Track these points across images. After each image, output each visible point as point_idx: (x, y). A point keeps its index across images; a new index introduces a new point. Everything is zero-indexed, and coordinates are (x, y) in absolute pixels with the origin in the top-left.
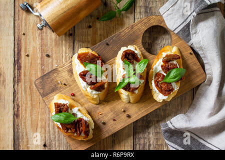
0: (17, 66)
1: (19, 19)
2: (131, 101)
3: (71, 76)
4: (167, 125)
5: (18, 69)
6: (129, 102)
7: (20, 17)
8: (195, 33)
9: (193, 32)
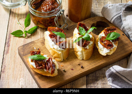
0: (7, 45)
1: (11, 22)
2: (84, 58)
3: (43, 45)
4: (110, 70)
5: (8, 47)
6: (83, 60)
7: (12, 21)
8: (125, 20)
9: (124, 19)
